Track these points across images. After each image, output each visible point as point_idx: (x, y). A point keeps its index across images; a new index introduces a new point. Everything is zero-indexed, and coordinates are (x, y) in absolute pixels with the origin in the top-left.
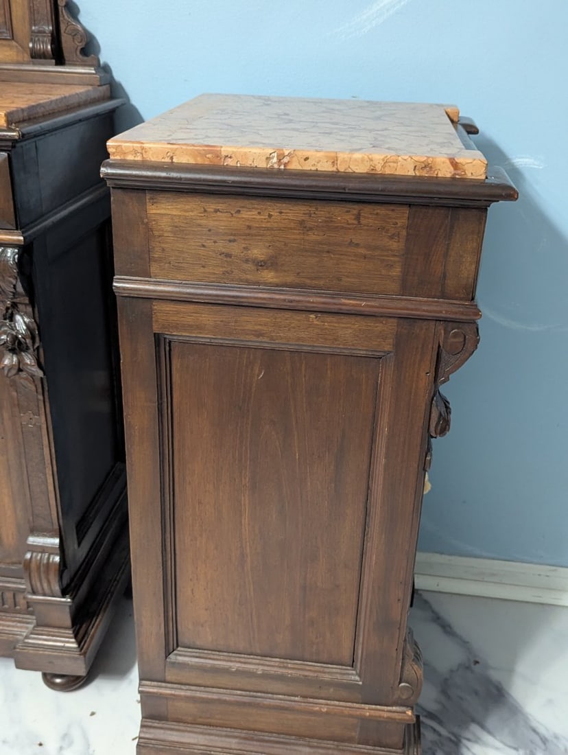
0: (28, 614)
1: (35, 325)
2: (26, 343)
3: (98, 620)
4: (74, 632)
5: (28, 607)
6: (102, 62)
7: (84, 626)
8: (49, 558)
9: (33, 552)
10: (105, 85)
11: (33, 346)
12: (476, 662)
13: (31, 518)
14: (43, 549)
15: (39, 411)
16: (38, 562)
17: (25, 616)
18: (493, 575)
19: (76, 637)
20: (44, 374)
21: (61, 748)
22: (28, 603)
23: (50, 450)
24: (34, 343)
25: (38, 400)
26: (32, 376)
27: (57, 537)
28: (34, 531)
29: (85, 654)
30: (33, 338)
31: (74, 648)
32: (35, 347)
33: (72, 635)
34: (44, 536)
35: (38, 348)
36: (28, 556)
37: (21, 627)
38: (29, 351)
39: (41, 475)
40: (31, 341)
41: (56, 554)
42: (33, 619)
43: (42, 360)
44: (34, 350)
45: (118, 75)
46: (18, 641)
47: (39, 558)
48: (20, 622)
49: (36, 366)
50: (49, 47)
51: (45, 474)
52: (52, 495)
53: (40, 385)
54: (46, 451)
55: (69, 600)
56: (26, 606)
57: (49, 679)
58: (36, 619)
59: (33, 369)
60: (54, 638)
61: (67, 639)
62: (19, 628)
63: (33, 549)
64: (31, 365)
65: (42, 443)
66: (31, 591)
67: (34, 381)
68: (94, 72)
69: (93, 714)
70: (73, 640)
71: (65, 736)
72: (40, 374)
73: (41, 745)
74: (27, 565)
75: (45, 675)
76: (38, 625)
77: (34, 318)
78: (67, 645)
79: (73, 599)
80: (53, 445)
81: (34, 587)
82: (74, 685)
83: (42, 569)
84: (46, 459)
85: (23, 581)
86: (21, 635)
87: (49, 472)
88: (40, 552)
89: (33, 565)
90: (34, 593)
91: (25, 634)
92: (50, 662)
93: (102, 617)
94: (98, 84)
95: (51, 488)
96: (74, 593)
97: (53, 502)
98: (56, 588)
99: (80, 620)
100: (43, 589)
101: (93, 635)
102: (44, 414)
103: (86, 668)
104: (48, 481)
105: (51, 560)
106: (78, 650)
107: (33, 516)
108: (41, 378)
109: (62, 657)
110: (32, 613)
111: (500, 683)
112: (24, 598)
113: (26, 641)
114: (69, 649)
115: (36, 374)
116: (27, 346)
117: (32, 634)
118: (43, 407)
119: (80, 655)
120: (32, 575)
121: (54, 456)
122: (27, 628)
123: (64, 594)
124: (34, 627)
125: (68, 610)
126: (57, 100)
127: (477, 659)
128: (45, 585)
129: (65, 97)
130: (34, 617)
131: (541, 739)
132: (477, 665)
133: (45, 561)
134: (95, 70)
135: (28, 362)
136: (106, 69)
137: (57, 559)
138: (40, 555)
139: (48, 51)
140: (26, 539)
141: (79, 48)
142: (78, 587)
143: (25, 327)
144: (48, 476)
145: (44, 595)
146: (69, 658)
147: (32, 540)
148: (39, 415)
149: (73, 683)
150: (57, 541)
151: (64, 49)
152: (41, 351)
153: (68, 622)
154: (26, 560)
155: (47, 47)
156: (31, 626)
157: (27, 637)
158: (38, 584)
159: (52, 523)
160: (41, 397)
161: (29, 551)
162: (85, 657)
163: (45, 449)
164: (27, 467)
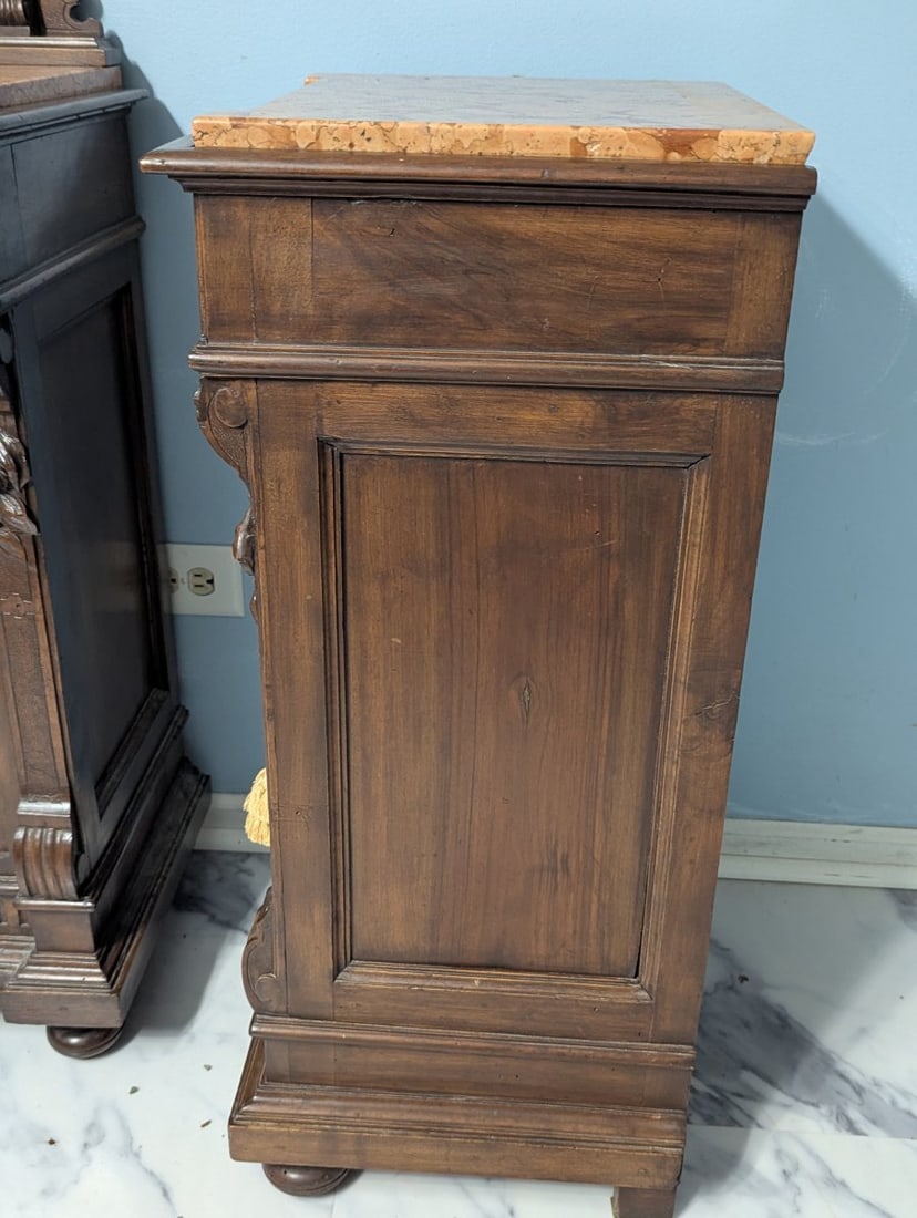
0: (21, 934)
1: (21, 449)
2: (7, 478)
3: (136, 939)
4: (98, 956)
5: (21, 922)
6: (106, 31)
7: (114, 948)
8: (54, 837)
9: (27, 828)
10: (113, 66)
11: (19, 483)
12: (744, 979)
13: (23, 771)
14: (44, 822)
15: (31, 591)
16: (37, 843)
17: (18, 937)
18: (762, 844)
19: (102, 966)
20: (39, 531)
21: (86, 1145)
22: (19, 912)
23: (51, 657)
24: (20, 477)
25: (29, 573)
26: (19, 533)
27: (66, 801)
28: (28, 792)
29: (118, 991)
30: (19, 469)
31: (102, 983)
32: (23, 484)
33: (96, 963)
34: (47, 800)
35: (26, 487)
36: (20, 834)
37: (11, 956)
38: (13, 492)
39: (36, 698)
40: (16, 474)
41: (66, 829)
42: (31, 942)
43: (34, 508)
44: (21, 491)
45: (133, 53)
46: (6, 978)
47: (38, 836)
48: (7, 947)
49: (25, 517)
50: (20, 6)
51: (44, 697)
52: (56, 732)
53: (32, 548)
54: (45, 658)
55: (89, 904)
56: (17, 922)
57: (59, 1036)
58: (36, 941)
59: (19, 522)
60: (67, 969)
61: (88, 970)
62: (8, 958)
63: (28, 822)
64: (16, 516)
65: (38, 645)
66: (27, 893)
67: (21, 543)
68: (94, 44)
69: (134, 1090)
70: (98, 970)
71: (91, 1127)
72: (32, 529)
73: (52, 1142)
74: (19, 851)
75: (52, 1032)
76: (39, 950)
77: (19, 436)
78: (88, 979)
79: (96, 902)
80: (55, 647)
81: (32, 885)
82: (102, 1046)
83: (43, 854)
84: (45, 671)
85: (13, 879)
86: (10, 968)
87: (50, 693)
88: (39, 827)
89: (29, 849)
90: (31, 895)
91: (17, 966)
92: (61, 1009)
93: (142, 933)
94: (103, 63)
95: (54, 720)
96: (97, 894)
97: (58, 743)
98: (69, 885)
99: (108, 937)
100: (46, 888)
101: (129, 964)
102: (39, 596)
103: (121, 1014)
104: (50, 708)
105: (58, 839)
106: (107, 985)
107: (26, 769)
108: (34, 536)
109: (81, 998)
110: (27, 932)
111: (782, 1008)
112: (15, 905)
113: (21, 976)
114: (92, 986)
115: (24, 529)
116: (10, 484)
117: (29, 964)
118: (37, 585)
119: (111, 993)
120: (28, 866)
121: (57, 667)
122: (21, 956)
123: (81, 894)
124: (33, 953)
125: (88, 921)
126: (40, 81)
127: (745, 974)
128: (50, 882)
129: (53, 79)
130: (32, 938)
131: (854, 1088)
132: (745, 982)
133: (49, 841)
134: (96, 41)
135: (12, 509)
136: (113, 42)
137: (68, 837)
138: (39, 831)
139: (17, 12)
140: (16, 807)
141: (69, 6)
142: (102, 883)
143: (5, 452)
144: (48, 698)
145: (49, 898)
146: (93, 998)
147: (25, 807)
148: (31, 599)
149: (99, 1041)
150: (66, 806)
151: (43, 9)
152: (32, 492)
153: (89, 942)
154: (17, 841)
155: (16, 6)
156: (27, 953)
157: (21, 970)
158: (39, 881)
159: (58, 779)
160: (33, 569)
161: (21, 826)
162: (118, 996)
163: (42, 656)
164: (13, 688)
